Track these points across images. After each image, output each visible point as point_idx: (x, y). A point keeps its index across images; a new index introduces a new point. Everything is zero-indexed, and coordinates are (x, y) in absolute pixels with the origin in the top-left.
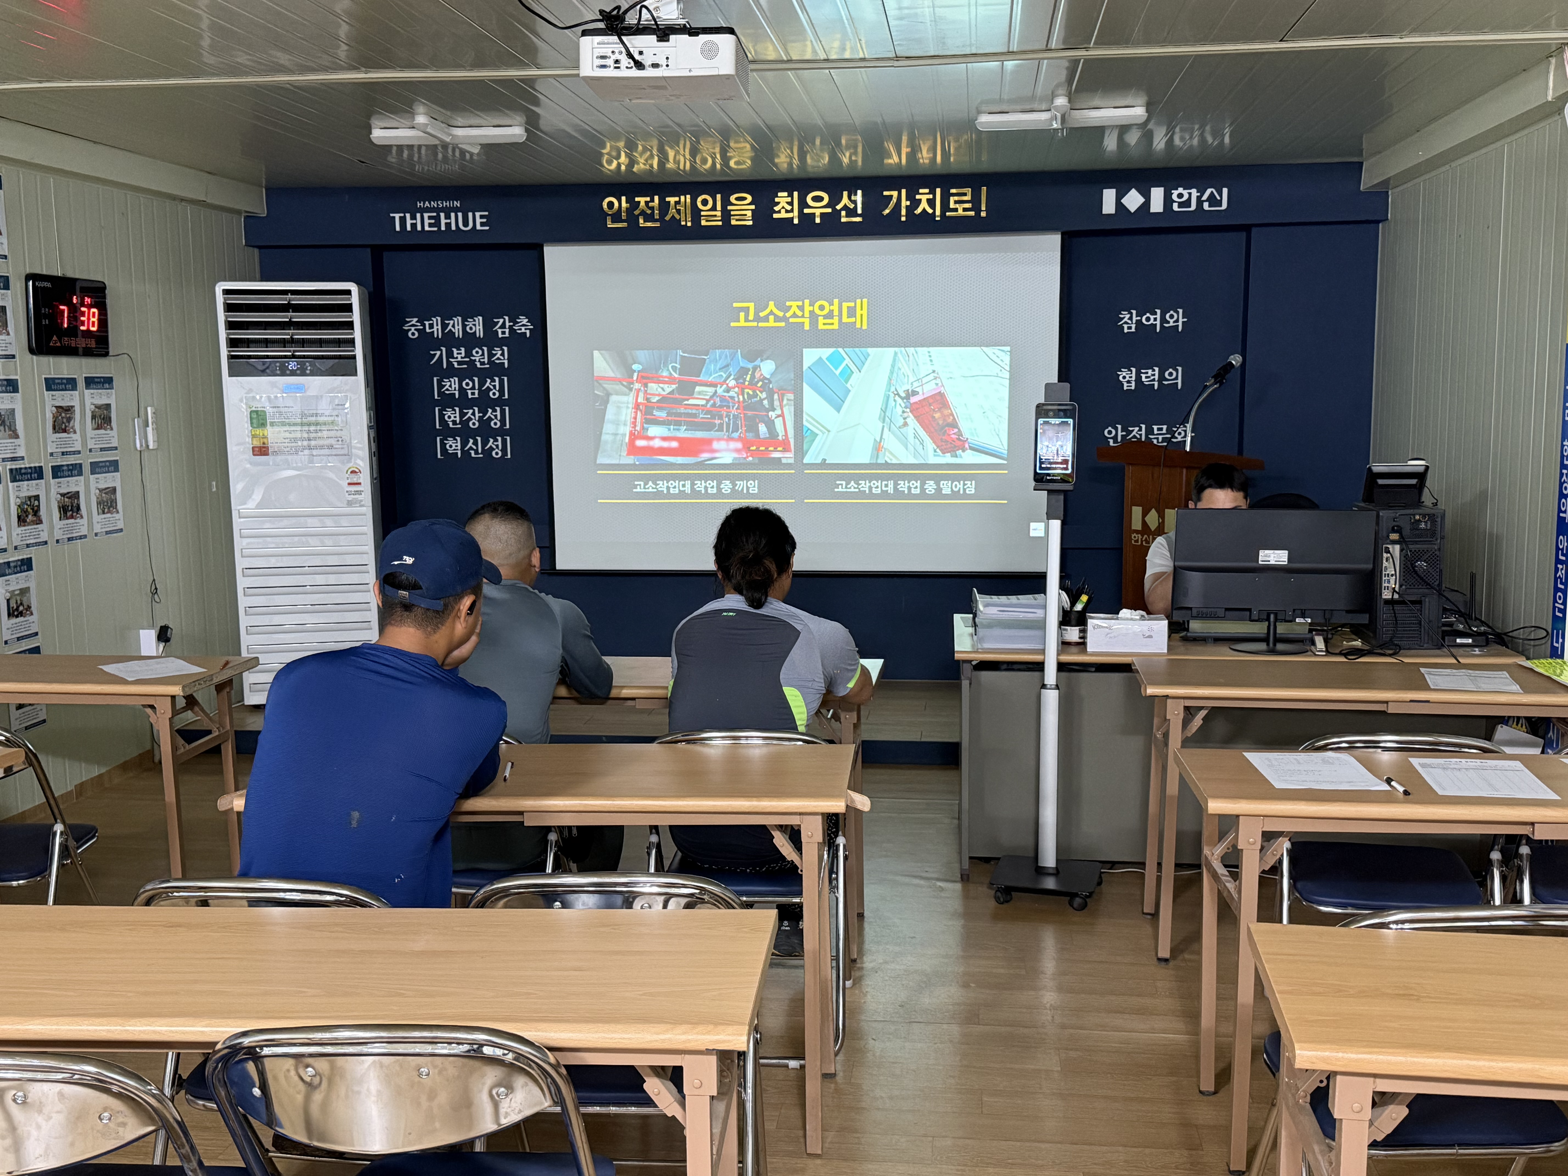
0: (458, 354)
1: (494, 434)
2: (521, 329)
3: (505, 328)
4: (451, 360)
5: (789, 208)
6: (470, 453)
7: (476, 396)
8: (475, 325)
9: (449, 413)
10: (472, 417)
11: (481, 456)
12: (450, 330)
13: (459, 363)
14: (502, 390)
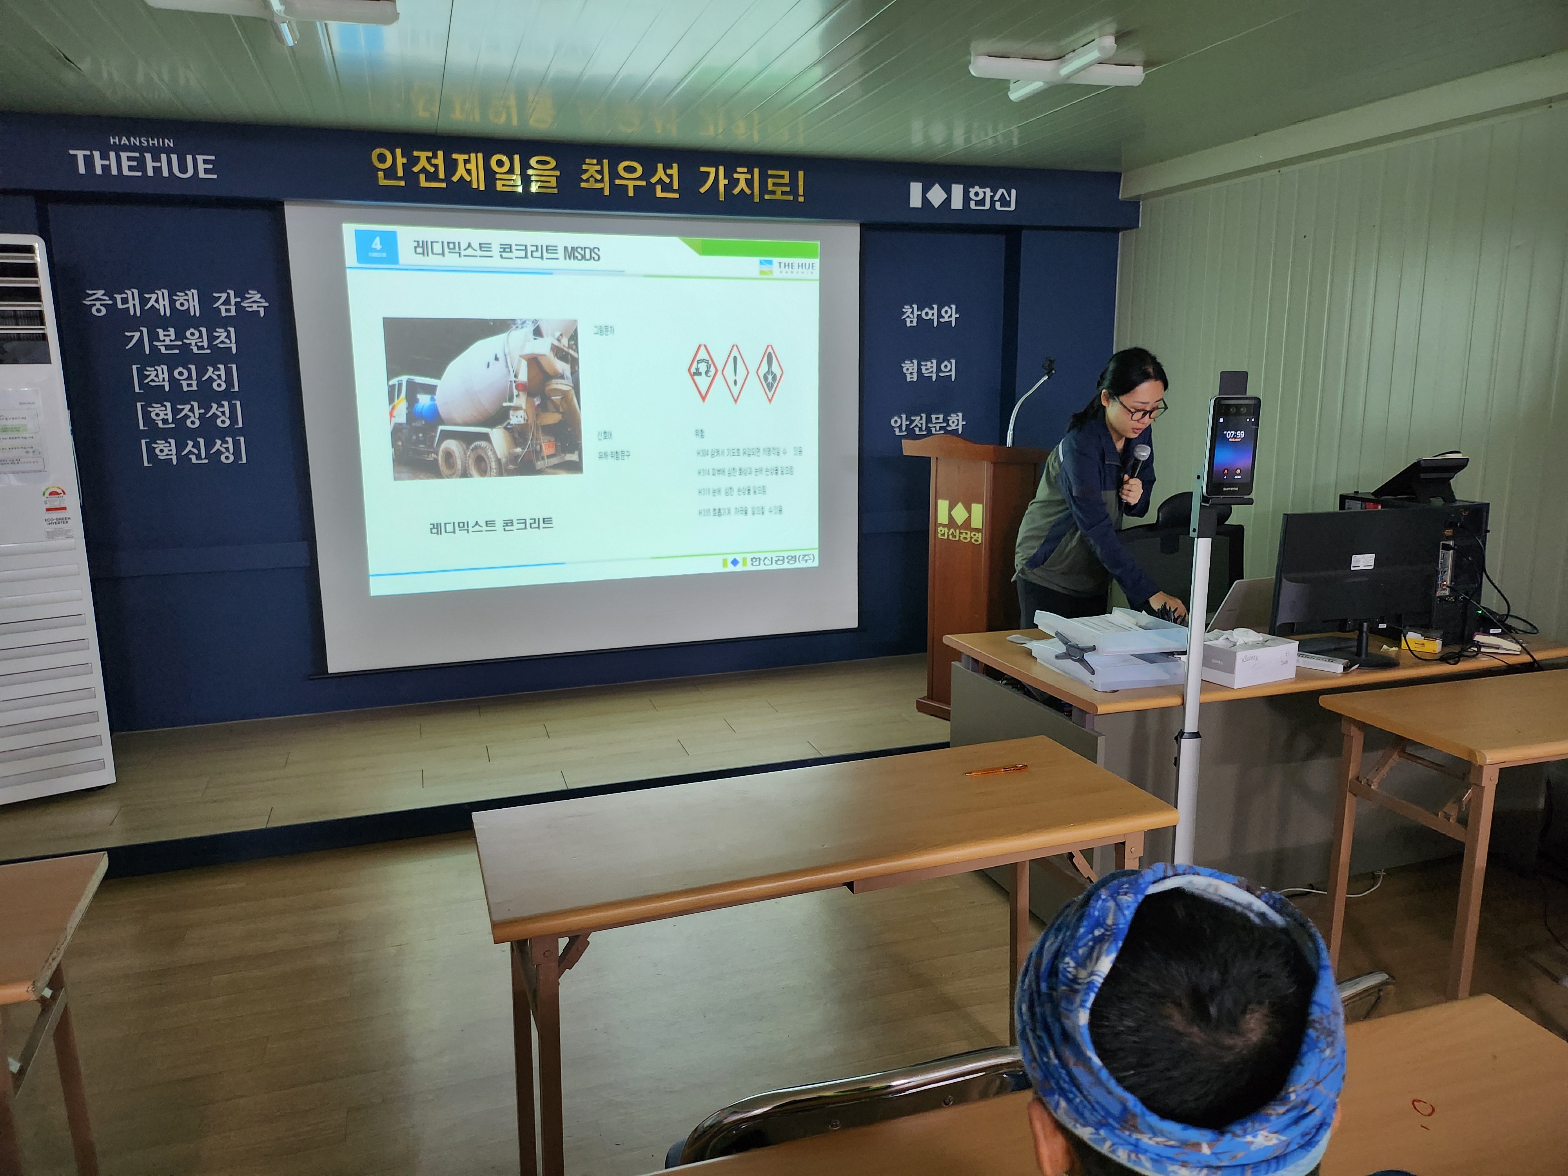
0: (164, 335)
1: (223, 434)
2: (251, 307)
3: (230, 304)
4: (155, 343)
5: (599, 177)
6: (191, 458)
7: (195, 388)
8: (188, 300)
9: (157, 411)
10: (190, 414)
11: (206, 461)
12: (153, 305)
13: (167, 347)
14: (229, 381)
